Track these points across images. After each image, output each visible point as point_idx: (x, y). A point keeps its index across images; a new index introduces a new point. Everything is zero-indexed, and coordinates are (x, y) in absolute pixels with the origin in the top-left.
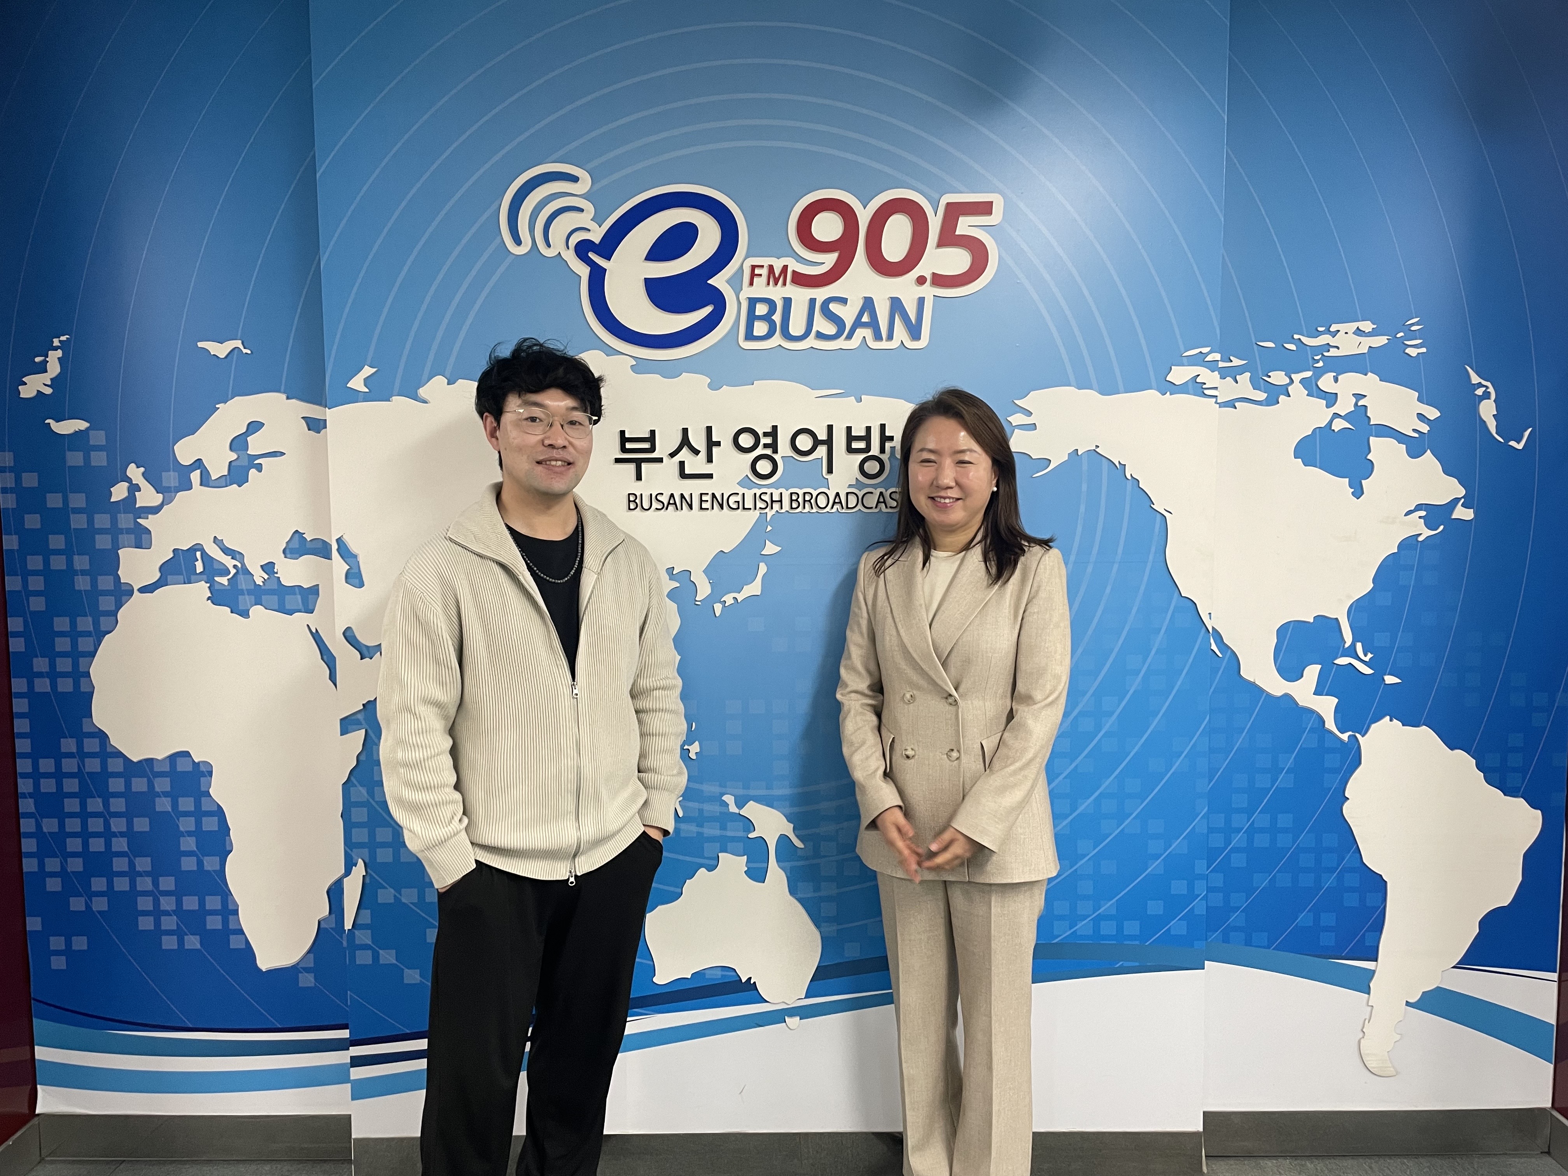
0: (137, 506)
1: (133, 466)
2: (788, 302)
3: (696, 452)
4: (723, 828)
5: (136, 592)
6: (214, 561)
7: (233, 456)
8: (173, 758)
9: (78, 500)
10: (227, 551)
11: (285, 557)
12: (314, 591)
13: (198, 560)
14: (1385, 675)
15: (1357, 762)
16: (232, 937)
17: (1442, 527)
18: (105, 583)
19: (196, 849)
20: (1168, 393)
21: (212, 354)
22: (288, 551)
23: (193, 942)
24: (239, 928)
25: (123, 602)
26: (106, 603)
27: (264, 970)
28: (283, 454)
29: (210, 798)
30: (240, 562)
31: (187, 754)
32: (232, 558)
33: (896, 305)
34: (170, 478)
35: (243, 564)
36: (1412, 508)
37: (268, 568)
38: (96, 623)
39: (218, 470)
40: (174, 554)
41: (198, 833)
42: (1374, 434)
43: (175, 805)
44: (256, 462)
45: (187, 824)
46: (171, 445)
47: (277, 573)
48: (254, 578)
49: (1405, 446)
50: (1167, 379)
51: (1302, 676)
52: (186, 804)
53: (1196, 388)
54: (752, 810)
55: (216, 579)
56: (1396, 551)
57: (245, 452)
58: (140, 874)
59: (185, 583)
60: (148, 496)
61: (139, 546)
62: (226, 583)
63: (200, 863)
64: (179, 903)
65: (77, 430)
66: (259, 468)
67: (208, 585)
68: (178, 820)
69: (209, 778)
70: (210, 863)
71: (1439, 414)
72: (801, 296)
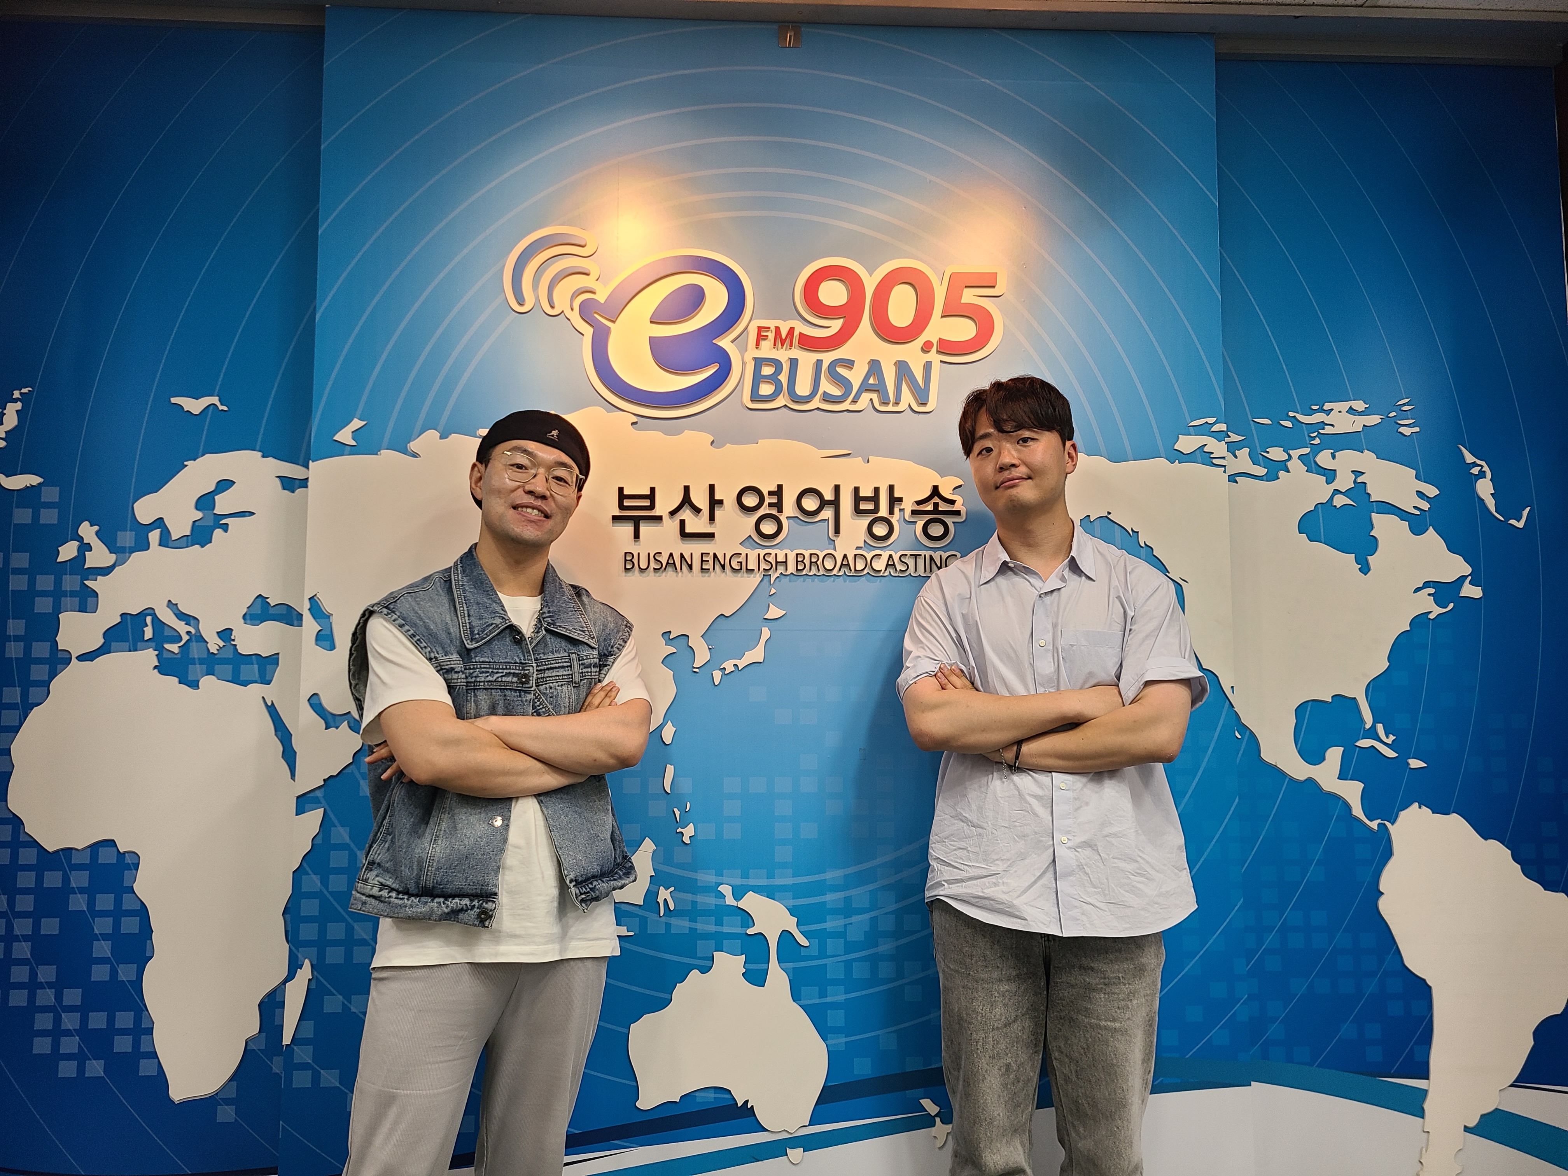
0: (85, 567)
1: (86, 524)
2: (794, 362)
3: (697, 510)
4: (719, 923)
5: (74, 660)
6: (166, 627)
7: (199, 515)
8: (95, 847)
9: (21, 560)
10: (182, 616)
11: (245, 623)
12: (274, 659)
13: (147, 626)
14: (1409, 758)
15: (1388, 853)
16: (143, 1062)
17: (1451, 606)
18: (40, 649)
19: (110, 956)
20: (1177, 461)
21: (186, 410)
22: (248, 617)
23: (96, 1068)
24: (152, 1050)
25: (58, 672)
26: (38, 672)
27: (176, 1103)
28: (253, 514)
29: (134, 895)
30: (194, 628)
31: (111, 843)
32: (186, 624)
33: (903, 368)
34: (126, 538)
35: (198, 630)
36: (1421, 586)
37: (225, 634)
38: (25, 695)
39: (179, 528)
40: (122, 619)
41: (115, 936)
42: (1375, 511)
43: (91, 903)
44: (221, 522)
45: (103, 926)
46: (131, 501)
47: (234, 640)
48: (208, 645)
49: (1407, 523)
50: (1175, 448)
51: (1324, 759)
52: (105, 901)
53: (1204, 457)
54: (751, 902)
55: (167, 646)
56: (1409, 629)
57: (211, 512)
58: (41, 986)
59: (130, 651)
60: (100, 555)
61: (83, 609)
62: (176, 651)
63: (114, 973)
64: (84, 1020)
65: (28, 485)
66: (225, 528)
67: (156, 653)
68: (94, 922)
69: (134, 871)
70: (125, 973)
71: (1439, 492)
72: (807, 360)
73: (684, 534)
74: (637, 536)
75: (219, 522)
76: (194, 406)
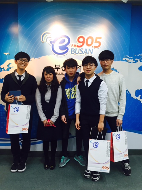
2: (76, 49)
7: (8, 67)
20: (122, 61)
23: (2, 127)
28: (14, 67)
31: (1, 104)
33: (89, 50)
39: (6, 69)
45: (1, 113)
51: (138, 96)
52: (1, 110)
53: (126, 60)
59: (1, 83)
70: (4, 118)
72: (78, 48)
73: (63, 70)
74: (57, 71)
75: (10, 68)
76: (6, 54)
